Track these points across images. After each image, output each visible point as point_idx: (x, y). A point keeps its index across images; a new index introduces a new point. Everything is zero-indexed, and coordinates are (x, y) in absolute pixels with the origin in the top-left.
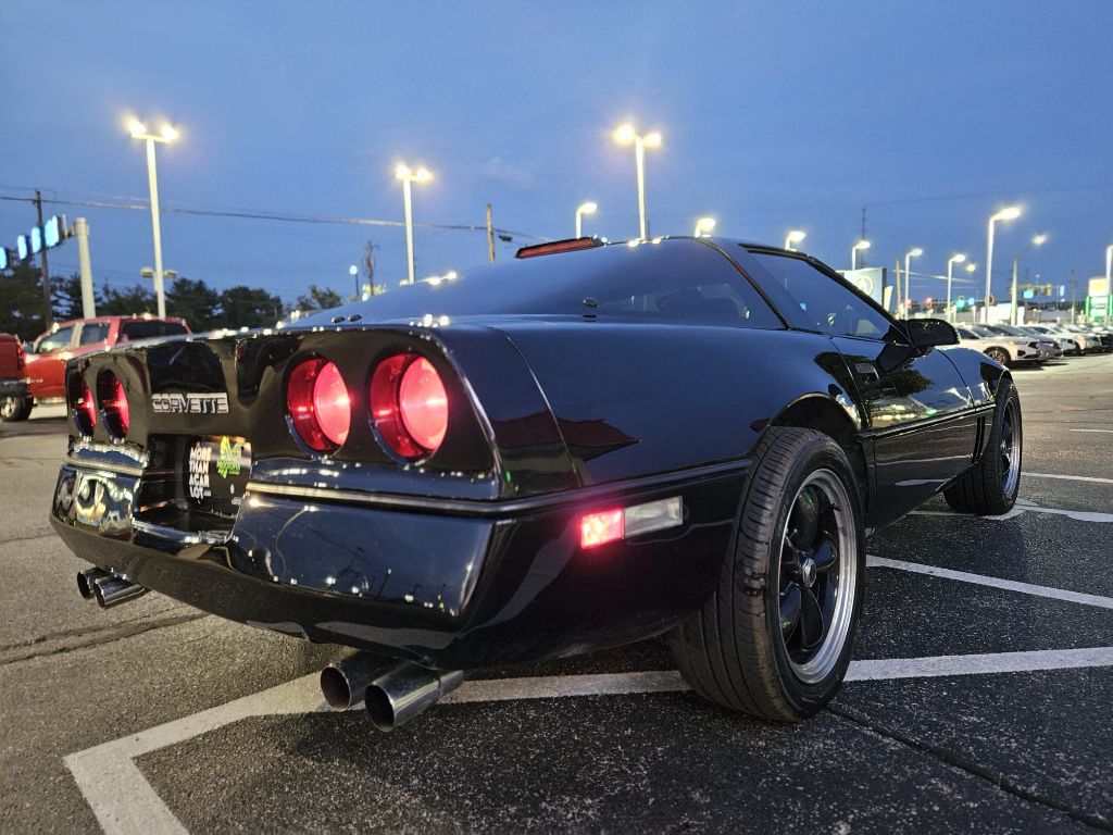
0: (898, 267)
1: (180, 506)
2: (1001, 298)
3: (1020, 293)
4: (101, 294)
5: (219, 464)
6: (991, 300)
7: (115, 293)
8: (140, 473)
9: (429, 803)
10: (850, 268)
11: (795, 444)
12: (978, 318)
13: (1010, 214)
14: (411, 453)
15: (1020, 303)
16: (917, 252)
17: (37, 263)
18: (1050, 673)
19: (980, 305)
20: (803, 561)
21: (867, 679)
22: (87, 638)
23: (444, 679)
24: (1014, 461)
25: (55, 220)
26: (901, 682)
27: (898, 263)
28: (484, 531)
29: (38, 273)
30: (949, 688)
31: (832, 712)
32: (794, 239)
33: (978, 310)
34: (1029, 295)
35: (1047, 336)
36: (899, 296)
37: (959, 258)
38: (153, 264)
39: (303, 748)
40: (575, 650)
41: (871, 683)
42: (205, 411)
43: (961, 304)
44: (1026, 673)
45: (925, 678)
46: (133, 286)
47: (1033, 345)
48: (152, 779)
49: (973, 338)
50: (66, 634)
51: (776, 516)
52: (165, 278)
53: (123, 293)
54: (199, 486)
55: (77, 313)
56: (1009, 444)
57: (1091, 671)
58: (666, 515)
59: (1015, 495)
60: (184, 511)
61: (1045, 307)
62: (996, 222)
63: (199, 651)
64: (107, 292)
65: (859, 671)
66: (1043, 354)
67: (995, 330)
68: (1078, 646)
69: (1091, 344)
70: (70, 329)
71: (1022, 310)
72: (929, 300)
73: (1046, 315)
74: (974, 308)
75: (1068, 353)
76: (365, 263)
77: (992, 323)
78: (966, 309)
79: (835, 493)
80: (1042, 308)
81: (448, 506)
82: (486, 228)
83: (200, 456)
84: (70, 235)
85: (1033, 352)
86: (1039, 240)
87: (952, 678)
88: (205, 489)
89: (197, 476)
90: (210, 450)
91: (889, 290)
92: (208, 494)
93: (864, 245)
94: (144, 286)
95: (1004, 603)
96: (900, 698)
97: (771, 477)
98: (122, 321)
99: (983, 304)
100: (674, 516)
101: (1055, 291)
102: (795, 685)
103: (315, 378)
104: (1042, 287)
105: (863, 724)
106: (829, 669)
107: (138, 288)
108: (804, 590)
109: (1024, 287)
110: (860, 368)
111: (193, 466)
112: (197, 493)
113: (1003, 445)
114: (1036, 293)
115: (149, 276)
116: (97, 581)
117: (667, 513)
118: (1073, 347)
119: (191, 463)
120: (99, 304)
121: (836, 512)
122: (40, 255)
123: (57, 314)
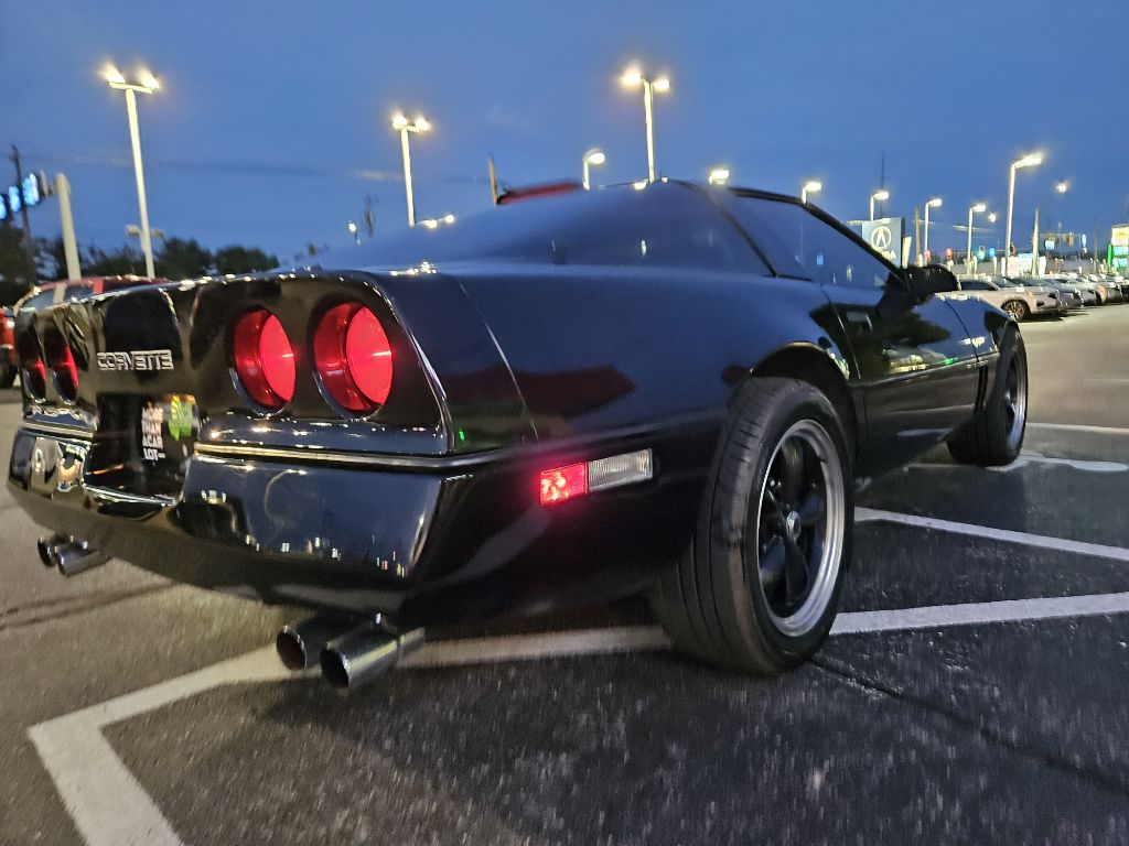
0: (917, 217)
1: (135, 469)
2: (1022, 247)
3: (1042, 243)
4: (87, 255)
5: (171, 425)
6: (1011, 249)
7: (102, 254)
8: (91, 435)
9: (400, 765)
10: (869, 219)
11: (776, 394)
12: (999, 268)
13: (1032, 160)
14: (360, 407)
15: (1041, 253)
16: (937, 203)
17: (18, 223)
18: (1039, 623)
19: (1000, 256)
20: (786, 514)
21: (854, 631)
22: (60, 608)
23: (404, 639)
24: (1019, 410)
25: (33, 178)
26: (888, 634)
27: (917, 213)
28: (433, 487)
29: (19, 234)
30: (936, 639)
31: (817, 665)
32: (811, 189)
33: (999, 261)
34: (1050, 245)
35: (1068, 286)
36: (918, 246)
37: (980, 208)
38: (139, 224)
39: (275, 713)
40: (541, 607)
41: (858, 636)
42: (151, 368)
43: (982, 255)
44: (1016, 622)
45: (913, 630)
46: (119, 246)
47: (1052, 296)
48: (117, 748)
49: (992, 289)
50: (40, 604)
51: (754, 468)
52: (152, 238)
53: (109, 254)
54: (153, 449)
55: (62, 274)
56: (1014, 394)
57: (1081, 619)
58: (634, 469)
59: (1019, 445)
60: (140, 474)
61: (1067, 257)
62: (1018, 171)
63: (175, 618)
64: (92, 252)
65: (845, 624)
66: (1063, 304)
67: (1016, 282)
68: (1071, 594)
69: (1111, 295)
70: (51, 291)
71: (1043, 260)
72: (949, 252)
73: (1068, 265)
74: (995, 259)
75: (1089, 304)
76: (364, 219)
77: (1013, 274)
78: (987, 260)
79: (821, 444)
80: (1064, 258)
81: (396, 462)
82: (489, 181)
83: (153, 417)
84: (50, 192)
85: (1052, 302)
86: (1062, 188)
87: (940, 628)
88: (159, 451)
89: (150, 437)
90: (161, 410)
91: (908, 241)
92: (162, 456)
93: (883, 195)
94: (131, 245)
95: (1000, 554)
96: (887, 649)
97: (751, 429)
98: (105, 281)
99: (1003, 255)
100: (642, 469)
101: (1077, 241)
102: (776, 638)
103: (261, 330)
104: (1064, 236)
105: (847, 675)
106: (814, 622)
107: (126, 248)
108: (788, 544)
109: (1045, 235)
110: (853, 317)
111: (146, 427)
112: (152, 455)
113: (1008, 396)
114: (1057, 243)
115: (136, 236)
116: (56, 548)
117: (637, 467)
118: (1094, 297)
119: (143, 423)
120: (86, 266)
121: (822, 464)
122: (21, 213)
123: (42, 277)
